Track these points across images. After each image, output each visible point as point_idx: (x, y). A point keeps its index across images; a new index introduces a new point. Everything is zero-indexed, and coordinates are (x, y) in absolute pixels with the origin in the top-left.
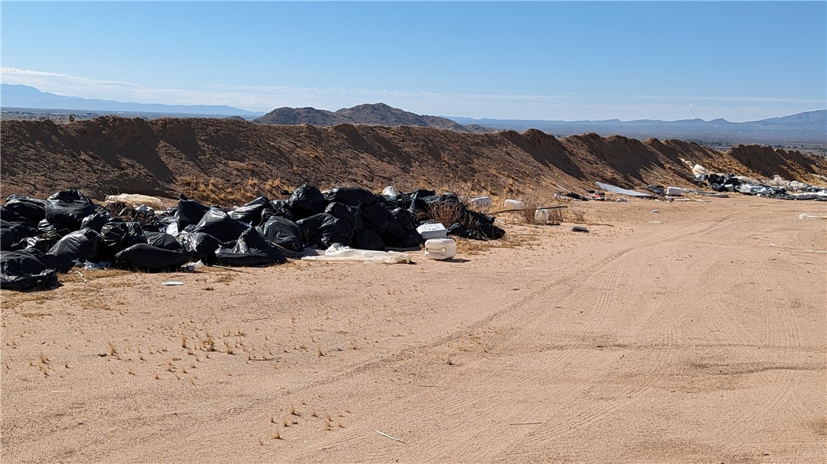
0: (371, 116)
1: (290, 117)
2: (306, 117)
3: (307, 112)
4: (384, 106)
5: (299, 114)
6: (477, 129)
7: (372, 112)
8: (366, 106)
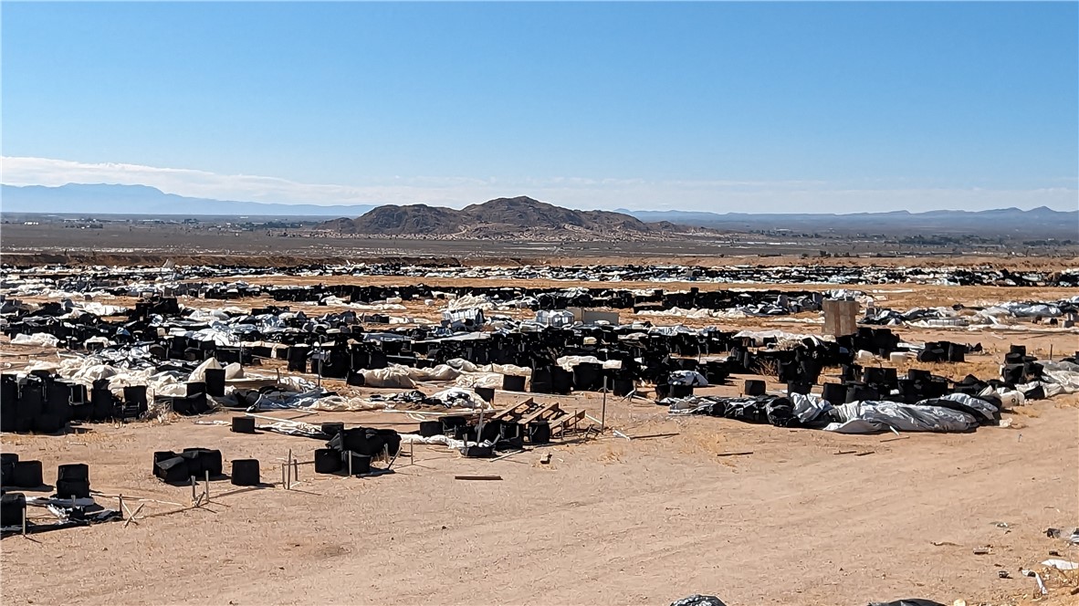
0: (506, 214)
1: (393, 217)
2: (414, 217)
3: (416, 210)
4: (526, 200)
5: (405, 213)
6: (666, 227)
7: (509, 209)
8: (501, 201)
